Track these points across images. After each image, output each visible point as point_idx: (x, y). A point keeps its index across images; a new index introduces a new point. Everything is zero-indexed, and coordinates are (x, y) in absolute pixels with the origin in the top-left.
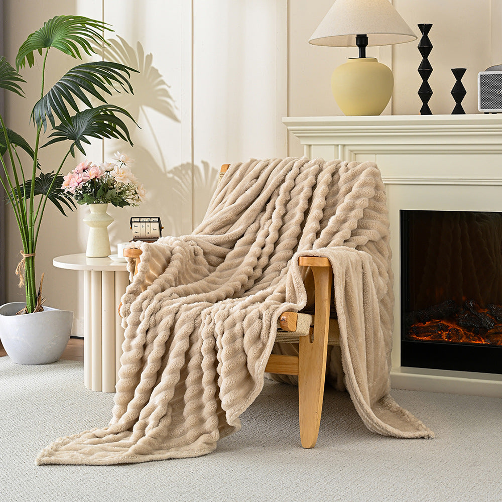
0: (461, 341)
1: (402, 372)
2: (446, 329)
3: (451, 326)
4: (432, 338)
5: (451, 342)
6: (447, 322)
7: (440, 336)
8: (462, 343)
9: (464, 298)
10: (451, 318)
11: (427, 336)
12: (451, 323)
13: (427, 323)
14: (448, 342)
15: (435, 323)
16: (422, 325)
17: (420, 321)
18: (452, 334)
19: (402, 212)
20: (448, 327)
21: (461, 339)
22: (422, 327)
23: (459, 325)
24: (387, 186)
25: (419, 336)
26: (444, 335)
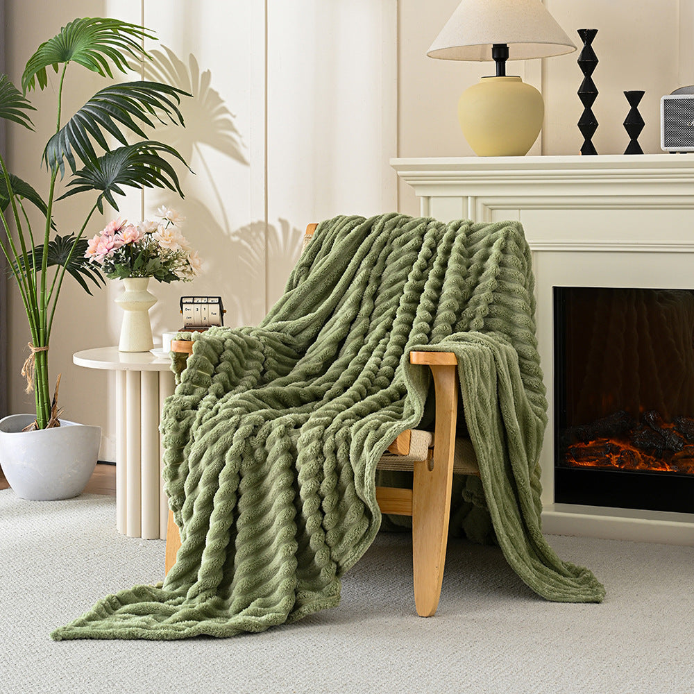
0: (638, 468)
1: (556, 511)
2: (616, 451)
3: (624, 447)
4: (597, 463)
5: (624, 470)
6: (619, 442)
7: (609, 461)
8: (639, 471)
9: (641, 409)
10: (624, 436)
11: (590, 461)
12: (624, 444)
13: (590, 443)
14: (619, 469)
15: (601, 442)
16: (583, 445)
17: (581, 441)
18: (625, 457)
19: (555, 289)
20: (620, 448)
21: (637, 465)
22: (583, 449)
23: (635, 446)
24: (535, 253)
25: (582, 461)
26: (614, 459)
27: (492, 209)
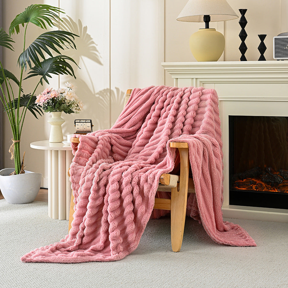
1: (230, 208)
2: (255, 183)
3: (258, 182)
4: (247, 189)
5: (258, 191)
6: (256, 180)
7: (252, 187)
8: (264, 192)
9: (265, 166)
10: (258, 177)
11: (244, 187)
12: (258, 180)
13: (244, 180)
14: (256, 191)
15: (248, 180)
16: (241, 181)
17: (240, 179)
18: (258, 186)
19: (229, 116)
20: (256, 182)
21: (264, 189)
22: (241, 183)
23: (262, 181)
24: (221, 102)
25: (240, 188)
26: (254, 187)
27: (203, 83)
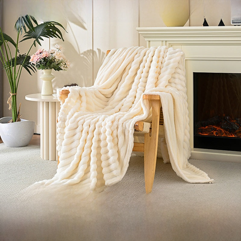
0: (223, 136)
1: (194, 151)
2: (215, 130)
3: (218, 128)
4: (209, 134)
5: (218, 136)
6: (216, 127)
7: (213, 133)
8: (223, 137)
9: (224, 115)
10: (218, 125)
11: (206, 133)
12: (218, 127)
13: (206, 127)
14: (216, 136)
15: (210, 127)
16: (204, 128)
17: (203, 126)
18: (218, 132)
19: (194, 73)
20: (217, 129)
21: (223, 135)
22: (204, 129)
23: (222, 128)
24: (187, 61)
25: (203, 133)
26: (215, 133)
27: (172, 45)
